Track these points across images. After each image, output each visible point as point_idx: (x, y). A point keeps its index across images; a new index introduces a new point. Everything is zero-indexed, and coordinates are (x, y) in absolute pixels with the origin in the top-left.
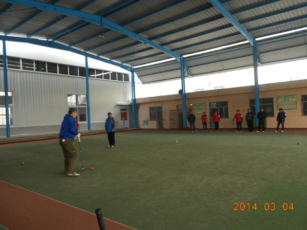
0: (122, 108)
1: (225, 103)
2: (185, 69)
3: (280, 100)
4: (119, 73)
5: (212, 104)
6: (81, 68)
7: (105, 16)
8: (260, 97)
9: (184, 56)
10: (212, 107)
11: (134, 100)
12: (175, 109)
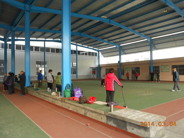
1: (138, 68)
2: (121, 51)
3: (162, 67)
4: (92, 53)
5: (133, 68)
8: (153, 66)
10: (133, 70)
11: (99, 65)
12: (117, 70)
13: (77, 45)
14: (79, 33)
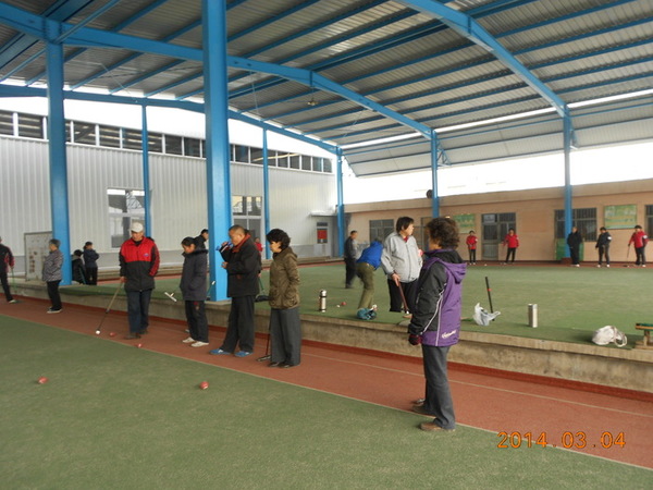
0: (319, 220)
1: (511, 217)
2: (438, 152)
3: (607, 213)
4: (315, 158)
5: (486, 217)
6: (254, 150)
7: (316, 70)
8: (574, 207)
9: (438, 130)
10: (487, 223)
12: (419, 224)
13: (266, 127)
14: (306, 73)
